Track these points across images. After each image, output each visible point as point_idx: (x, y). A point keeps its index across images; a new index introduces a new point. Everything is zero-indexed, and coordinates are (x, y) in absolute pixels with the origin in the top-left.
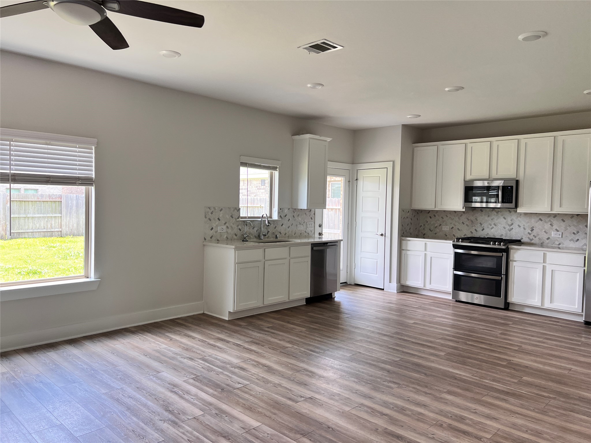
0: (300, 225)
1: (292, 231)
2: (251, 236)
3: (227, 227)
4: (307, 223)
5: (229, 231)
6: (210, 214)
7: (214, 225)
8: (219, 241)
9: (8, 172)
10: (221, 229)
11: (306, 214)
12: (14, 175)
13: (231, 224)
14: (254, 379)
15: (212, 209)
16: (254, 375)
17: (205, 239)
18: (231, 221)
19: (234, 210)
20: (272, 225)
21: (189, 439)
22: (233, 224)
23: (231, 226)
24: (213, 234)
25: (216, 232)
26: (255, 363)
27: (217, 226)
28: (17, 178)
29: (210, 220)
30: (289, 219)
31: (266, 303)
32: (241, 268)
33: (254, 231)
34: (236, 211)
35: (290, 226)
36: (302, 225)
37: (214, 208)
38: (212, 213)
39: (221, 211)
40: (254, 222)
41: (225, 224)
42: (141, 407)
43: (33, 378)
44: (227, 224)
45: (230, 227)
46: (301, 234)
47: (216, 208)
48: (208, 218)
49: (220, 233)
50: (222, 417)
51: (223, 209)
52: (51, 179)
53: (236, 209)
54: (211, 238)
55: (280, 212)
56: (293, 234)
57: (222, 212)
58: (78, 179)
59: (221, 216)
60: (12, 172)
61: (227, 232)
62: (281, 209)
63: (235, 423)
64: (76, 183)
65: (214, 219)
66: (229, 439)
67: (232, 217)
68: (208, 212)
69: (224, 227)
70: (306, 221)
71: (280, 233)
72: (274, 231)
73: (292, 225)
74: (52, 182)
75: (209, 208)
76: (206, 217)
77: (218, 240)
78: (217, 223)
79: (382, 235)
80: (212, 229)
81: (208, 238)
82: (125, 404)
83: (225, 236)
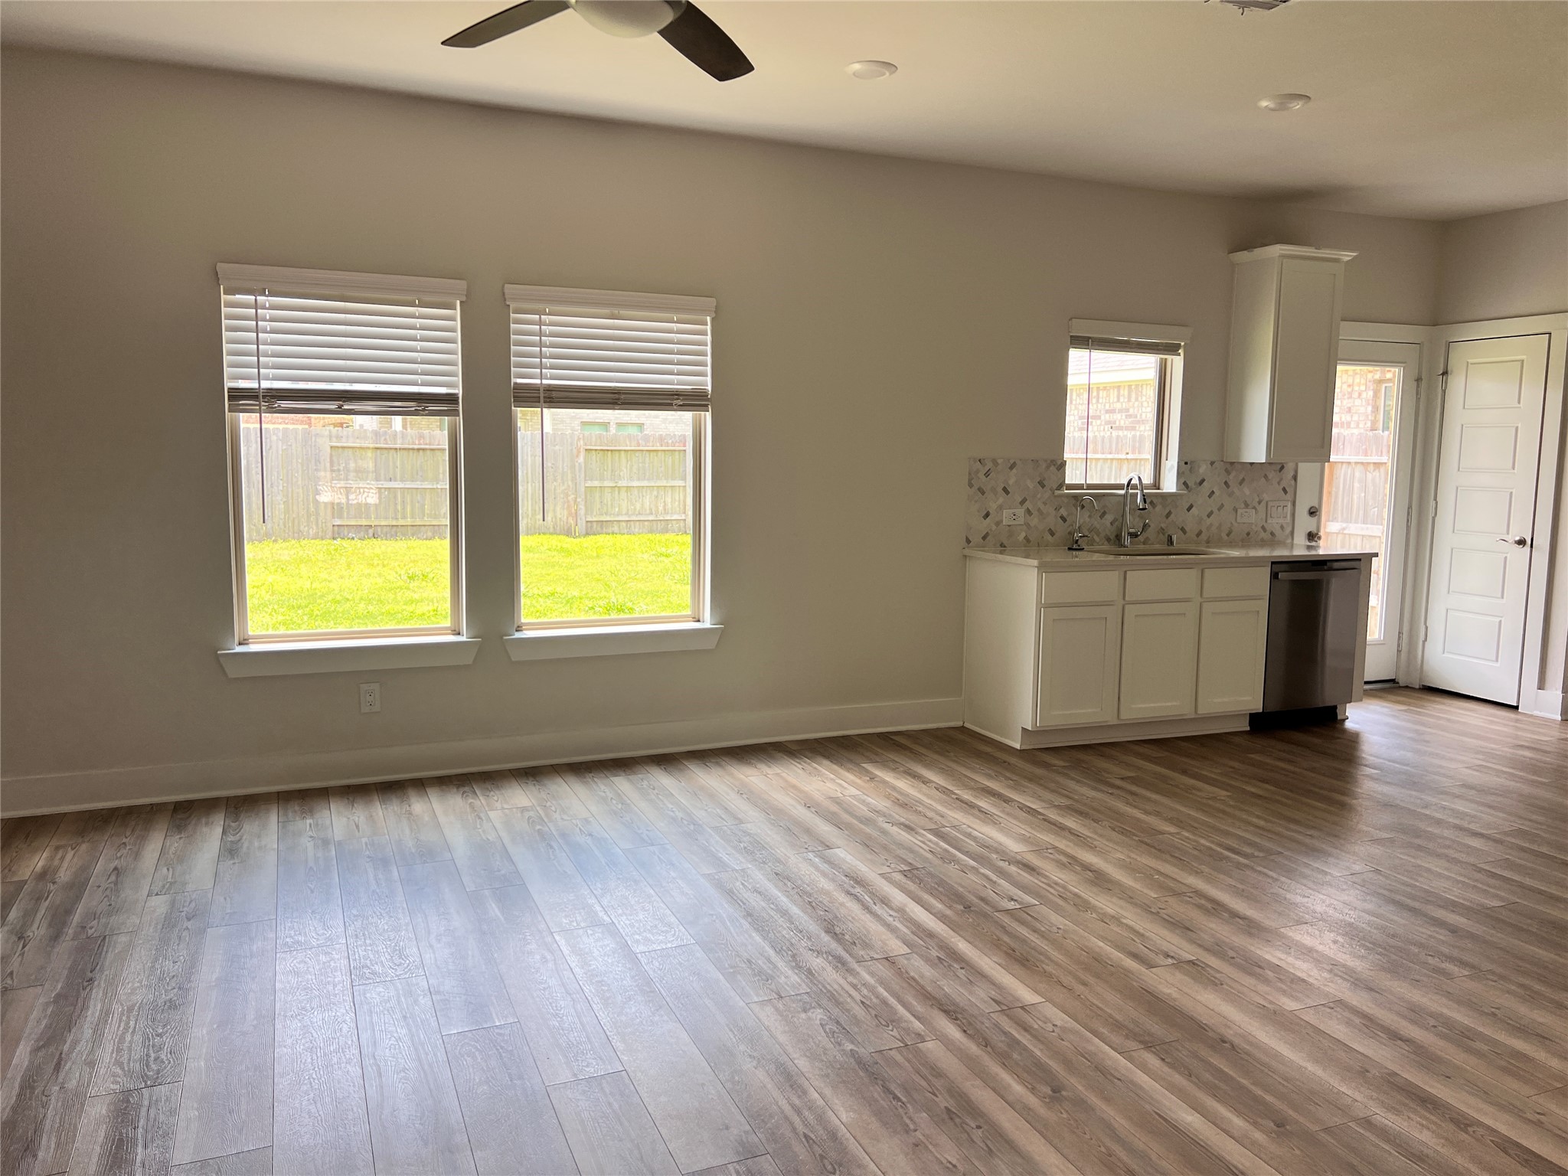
0: (1247, 510)
1: (1219, 527)
2: (1095, 537)
3: (1029, 512)
4: (1270, 504)
5: (1034, 521)
6: (981, 475)
7: (992, 507)
8: (1005, 547)
9: (538, 381)
10: (1011, 516)
11: (1266, 476)
12: (549, 389)
13: (1040, 505)
14: (1051, 896)
15: (989, 465)
16: (1055, 886)
17: (968, 541)
18: (1039, 496)
19: (1048, 467)
20: (1158, 508)
21: (863, 1000)
22: (1045, 503)
23: (1039, 510)
24: (991, 530)
25: (998, 524)
26: (1064, 859)
27: (1001, 508)
28: (554, 394)
29: (983, 493)
30: (1213, 492)
31: (1127, 715)
32: (1054, 620)
33: (1106, 525)
34: (1053, 468)
35: (1215, 511)
36: (1254, 508)
37: (994, 462)
38: (987, 474)
39: (1012, 467)
40: (1105, 497)
41: (1022, 502)
42: (777, 917)
43: (577, 826)
44: (1027, 504)
45: (1035, 513)
46: (1248, 534)
47: (999, 461)
48: (976, 487)
49: (1009, 526)
50: (952, 968)
51: (1018, 462)
52: (623, 397)
53: (1054, 465)
54: (984, 538)
55: (1183, 473)
56: (1224, 535)
57: (1014, 470)
58: (677, 394)
59: (1011, 482)
60: (545, 382)
61: (1028, 525)
62: (1186, 463)
63: (979, 987)
64: (671, 405)
65: (994, 490)
66: (956, 1019)
67: (1043, 486)
68: (977, 472)
69: (1020, 512)
70: (1266, 497)
71: (1183, 530)
72: (1163, 525)
73: (1219, 510)
74: (623, 404)
75: (980, 461)
76: (971, 485)
77: (1002, 545)
78: (1001, 500)
79: (1521, 542)
80: (987, 515)
81: (976, 539)
82: (744, 904)
83: (1023, 535)
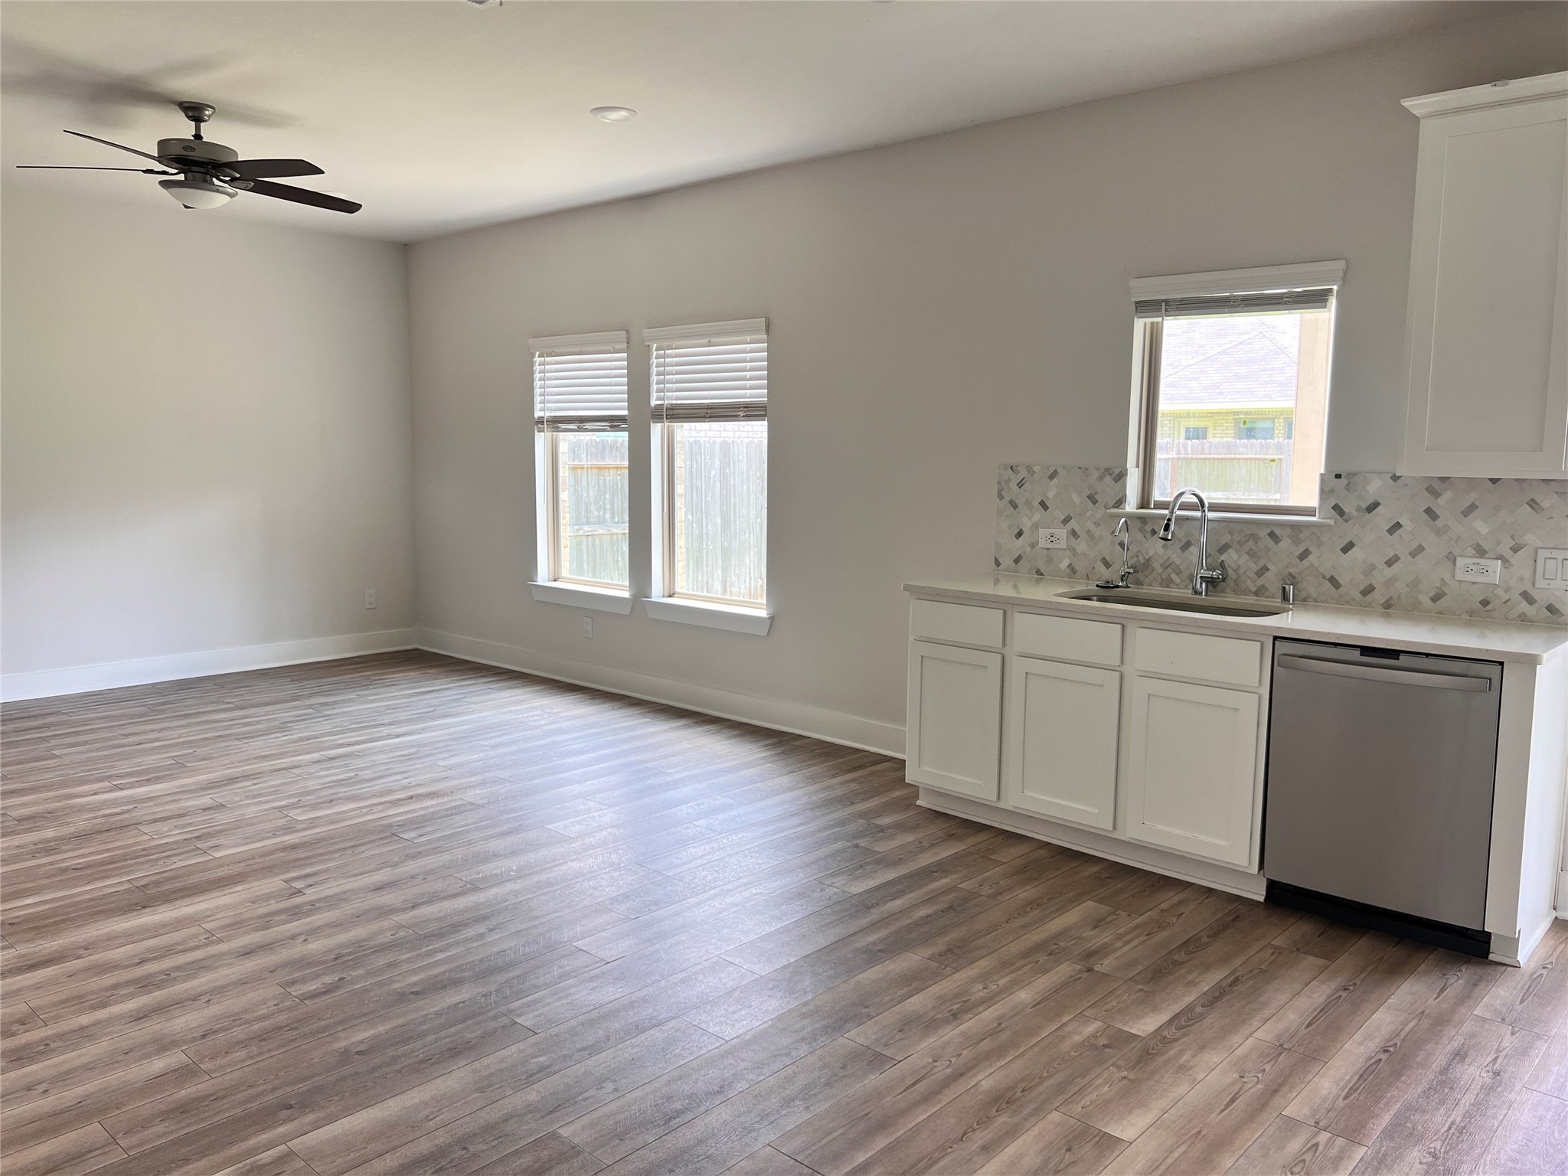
0: (1482, 561)
1: (1414, 584)
2: (1174, 576)
3: (1074, 533)
4: (1543, 554)
5: (1081, 546)
6: (1013, 485)
7: (1026, 524)
8: (1042, 574)
9: (664, 402)
10: (1051, 536)
13: (1090, 525)
15: (1023, 473)
17: (998, 564)
18: (1088, 514)
19: (1101, 478)
20: (1285, 543)
22: (1097, 524)
23: (1088, 532)
24: (1025, 552)
25: (1033, 545)
27: (1036, 526)
29: (1015, 506)
30: (1398, 525)
33: (1195, 561)
34: (1108, 479)
35: (1405, 557)
36: (1500, 557)
37: (1030, 469)
38: (1020, 485)
39: (1052, 477)
40: (1189, 522)
41: (1066, 521)
44: (1072, 524)
45: (1083, 535)
46: (1485, 603)
47: (1036, 469)
48: (1007, 499)
49: (1048, 549)
51: (1060, 471)
53: (1110, 474)
54: (1017, 561)
55: (1332, 491)
56: (1425, 599)
57: (1055, 481)
59: (1050, 495)
60: (668, 402)
61: (1073, 551)
62: (1338, 476)
65: (1028, 504)
67: (1095, 502)
68: (1009, 481)
69: (1062, 532)
70: (1531, 539)
71: (1333, 581)
72: (1293, 570)
73: (1413, 554)
75: (1011, 468)
76: (1001, 497)
77: (1038, 572)
78: (1037, 517)
80: (1020, 534)
81: (1007, 562)
83: (1066, 563)
